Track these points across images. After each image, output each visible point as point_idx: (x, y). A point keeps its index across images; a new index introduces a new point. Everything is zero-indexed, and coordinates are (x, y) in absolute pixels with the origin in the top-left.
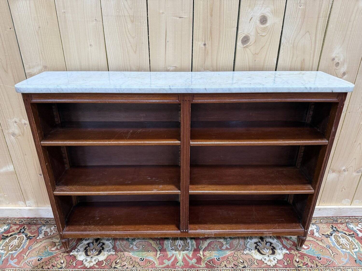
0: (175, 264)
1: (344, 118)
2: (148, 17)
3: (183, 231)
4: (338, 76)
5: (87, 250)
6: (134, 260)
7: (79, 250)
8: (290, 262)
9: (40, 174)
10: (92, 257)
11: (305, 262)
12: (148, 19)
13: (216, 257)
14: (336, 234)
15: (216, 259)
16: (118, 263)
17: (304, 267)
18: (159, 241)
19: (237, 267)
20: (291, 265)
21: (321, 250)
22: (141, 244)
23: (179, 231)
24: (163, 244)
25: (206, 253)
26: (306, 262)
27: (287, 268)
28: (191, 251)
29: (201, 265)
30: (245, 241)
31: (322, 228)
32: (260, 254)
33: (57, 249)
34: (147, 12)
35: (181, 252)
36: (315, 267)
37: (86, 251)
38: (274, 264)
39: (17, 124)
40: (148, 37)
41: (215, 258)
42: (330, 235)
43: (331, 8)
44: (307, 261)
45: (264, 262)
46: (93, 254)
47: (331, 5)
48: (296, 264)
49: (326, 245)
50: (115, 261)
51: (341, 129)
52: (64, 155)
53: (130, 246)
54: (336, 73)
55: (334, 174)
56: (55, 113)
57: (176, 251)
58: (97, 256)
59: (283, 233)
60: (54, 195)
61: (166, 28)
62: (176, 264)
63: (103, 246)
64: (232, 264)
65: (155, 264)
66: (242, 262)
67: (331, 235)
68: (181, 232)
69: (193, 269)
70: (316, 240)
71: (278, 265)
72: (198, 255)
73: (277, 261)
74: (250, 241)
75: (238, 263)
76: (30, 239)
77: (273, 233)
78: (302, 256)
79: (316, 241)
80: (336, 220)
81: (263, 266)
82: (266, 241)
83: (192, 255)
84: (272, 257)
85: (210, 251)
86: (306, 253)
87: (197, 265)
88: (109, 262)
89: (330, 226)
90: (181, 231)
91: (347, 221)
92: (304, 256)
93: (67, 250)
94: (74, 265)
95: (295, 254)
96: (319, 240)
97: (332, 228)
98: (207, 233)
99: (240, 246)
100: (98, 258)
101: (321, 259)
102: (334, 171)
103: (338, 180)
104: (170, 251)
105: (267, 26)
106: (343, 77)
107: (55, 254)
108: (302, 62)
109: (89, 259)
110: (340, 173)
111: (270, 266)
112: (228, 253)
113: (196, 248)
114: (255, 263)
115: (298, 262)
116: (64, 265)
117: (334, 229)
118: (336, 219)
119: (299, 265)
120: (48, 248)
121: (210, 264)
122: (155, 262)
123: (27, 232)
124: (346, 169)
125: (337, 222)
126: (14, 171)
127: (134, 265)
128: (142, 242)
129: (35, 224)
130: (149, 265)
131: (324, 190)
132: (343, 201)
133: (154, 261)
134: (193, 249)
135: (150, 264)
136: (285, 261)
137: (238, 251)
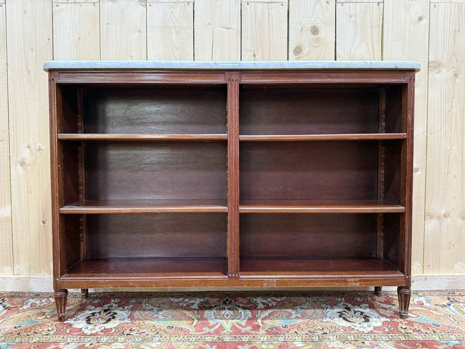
0: (219, 332)
1: (427, 141)
2: (194, 29)
3: (232, 275)
5: (90, 319)
6: (157, 327)
7: (78, 319)
8: (392, 328)
9: (43, 222)
10: (95, 325)
11: (416, 329)
12: (194, 30)
13: (281, 325)
14: (455, 304)
15: (281, 327)
16: (134, 330)
17: (416, 333)
18: (197, 311)
19: (313, 333)
20: (396, 331)
21: (438, 318)
22: (170, 314)
23: (226, 277)
24: (203, 314)
25: (267, 322)
27: (389, 334)
28: (244, 319)
29: (260, 332)
30: (324, 311)
31: (433, 299)
32: (347, 322)
33: (46, 318)
34: (194, 23)
35: (230, 320)
36: (432, 332)
37: (88, 320)
38: (369, 331)
39: (30, 150)
40: (194, 48)
41: (279, 326)
42: (447, 305)
43: (383, 19)
44: (419, 328)
45: (353, 329)
46: (98, 322)
47: (382, 16)
48: (403, 331)
49: (444, 313)
50: (131, 328)
51: (427, 156)
52: (80, 180)
53: (154, 315)
55: (433, 221)
56: (79, 124)
57: (221, 319)
58: (104, 324)
59: (375, 280)
60: (59, 213)
61: (213, 38)
62: (221, 331)
63: (115, 315)
64: (307, 331)
65: (190, 331)
66: (321, 329)
67: (449, 305)
68: (229, 277)
69: (247, 335)
70: (428, 309)
71: (375, 331)
72: (254, 323)
73: (374, 327)
74: (331, 311)
75: (315, 330)
76: (9, 309)
77: (360, 281)
78: (411, 323)
79: (428, 311)
81: (353, 332)
82: (354, 310)
83: (246, 323)
84: (365, 324)
85: (272, 320)
86: (416, 320)
87: (254, 332)
88: (121, 330)
89: (445, 298)
90: (229, 275)
92: (413, 323)
93: (61, 315)
94: (68, 332)
95: (399, 322)
96: (432, 309)
97: (449, 300)
98: (266, 280)
99: (316, 315)
100: (105, 326)
101: (439, 326)
102: (431, 218)
103: (440, 230)
104: (212, 320)
105: (319, 37)
107: (42, 323)
109: (90, 327)
110: (440, 219)
111: (364, 332)
112: (299, 321)
113: (251, 317)
114: (340, 329)
115: (406, 329)
116: (52, 333)
117: (452, 300)
118: (452, 292)
119: (407, 332)
120: (33, 317)
121: (272, 331)
122: (190, 330)
123: (7, 303)
124: (447, 214)
125: (454, 295)
126: (11, 216)
127: (158, 332)
128: (172, 312)
129: (20, 297)
130: (180, 332)
131: (425, 246)
132: (455, 264)
133: (188, 329)
134: (247, 318)
135: (182, 331)
136: (385, 328)
137: (314, 320)
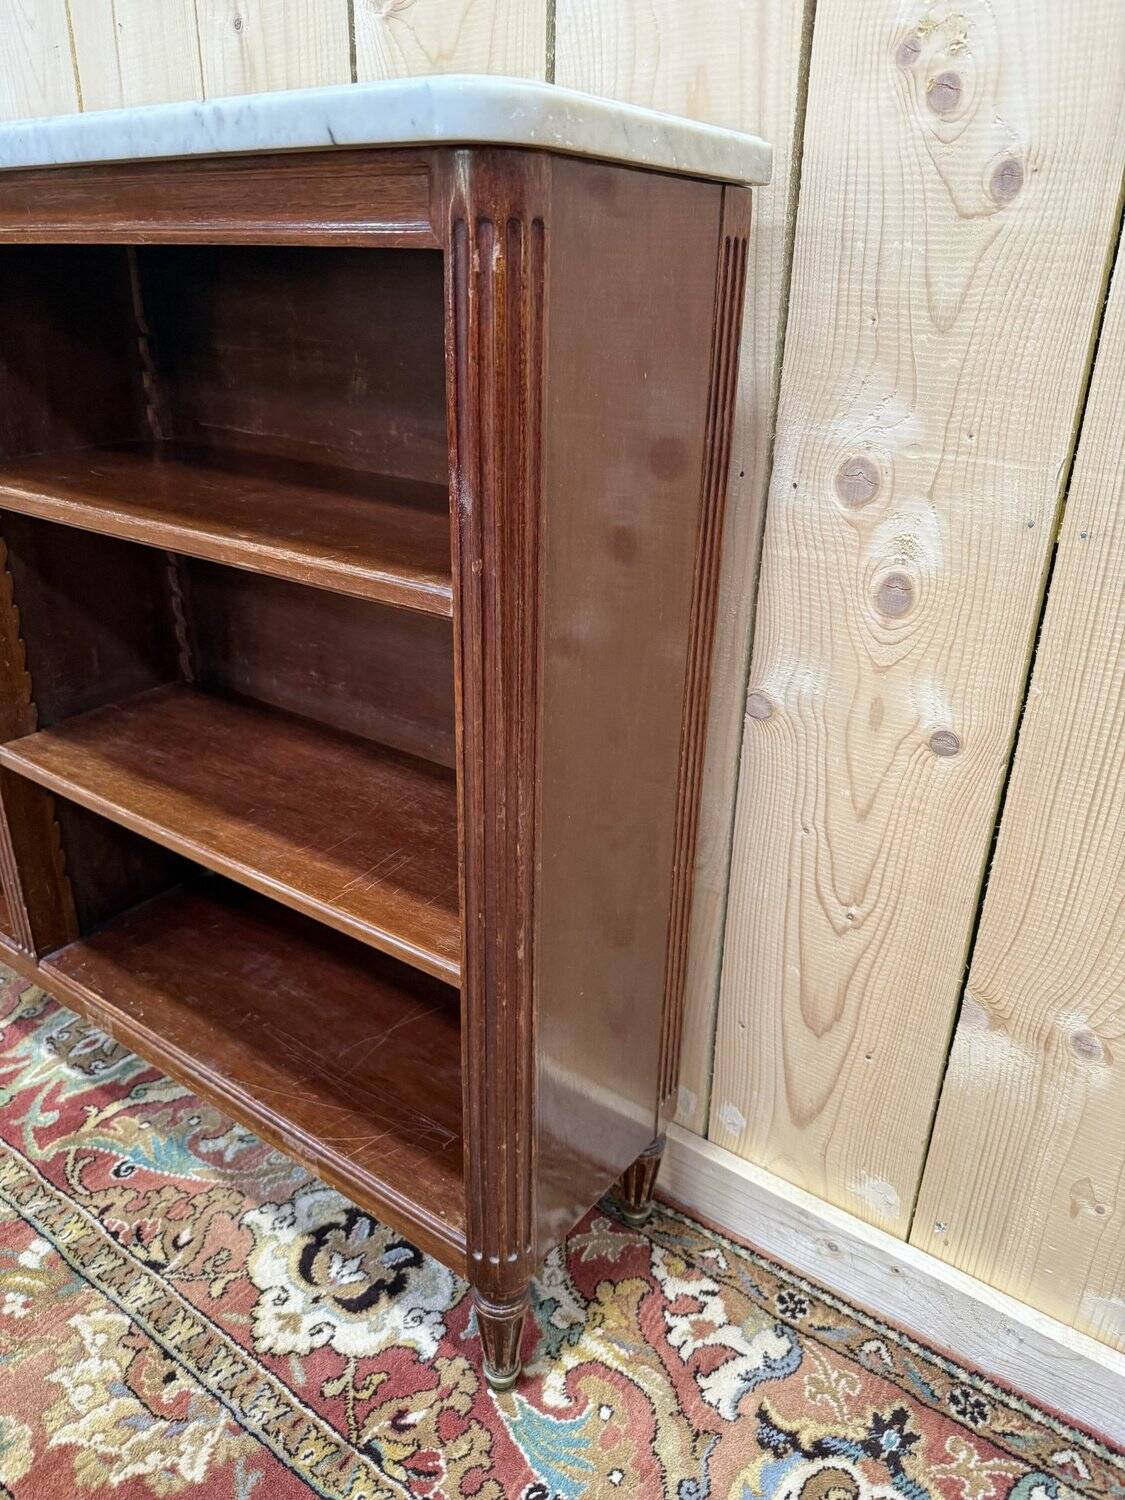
4: (962, 195)
8: (365, 1395)
11: (435, 1457)
13: (127, 1159)
14: (856, 1471)
15: (118, 1164)
17: (400, 1473)
20: (350, 1412)
21: (616, 1477)
25: (126, 1122)
26: (442, 1463)
27: (309, 1407)
28: (94, 1082)
29: (41, 1148)
31: (814, 1382)
32: (295, 1265)
35: (63, 1065)
38: (279, 1349)
41: (121, 1157)
42: (806, 1446)
44: (455, 1457)
45: (257, 1304)
48: (376, 1428)
49: (700, 1473)
54: (943, 168)
57: (54, 1050)
64: (137, 1222)
66: (182, 1241)
67: (809, 1456)
70: (675, 1408)
71: (294, 1363)
72: (89, 1107)
75: (164, 1233)
78: (468, 1421)
79: (662, 1414)
80: (978, 1404)
81: (228, 1316)
83: (72, 1099)
84: (323, 1315)
85: (145, 1126)
86: (514, 1425)
87: (30, 1139)
89: (881, 1408)
91: (1061, 1458)
92: (476, 1428)
95: (447, 1383)
96: (694, 1421)
97: (880, 1426)
99: (272, 1180)
106: (1000, 208)
108: (694, 87)
112: (194, 1173)
113: (124, 1083)
114: (218, 1281)
115: (403, 1428)
117: (890, 1440)
118: (983, 1400)
119: (382, 1447)
121: (70, 1165)
125: (966, 1420)
134: (107, 1082)
136: (347, 1377)
137: (235, 1194)
